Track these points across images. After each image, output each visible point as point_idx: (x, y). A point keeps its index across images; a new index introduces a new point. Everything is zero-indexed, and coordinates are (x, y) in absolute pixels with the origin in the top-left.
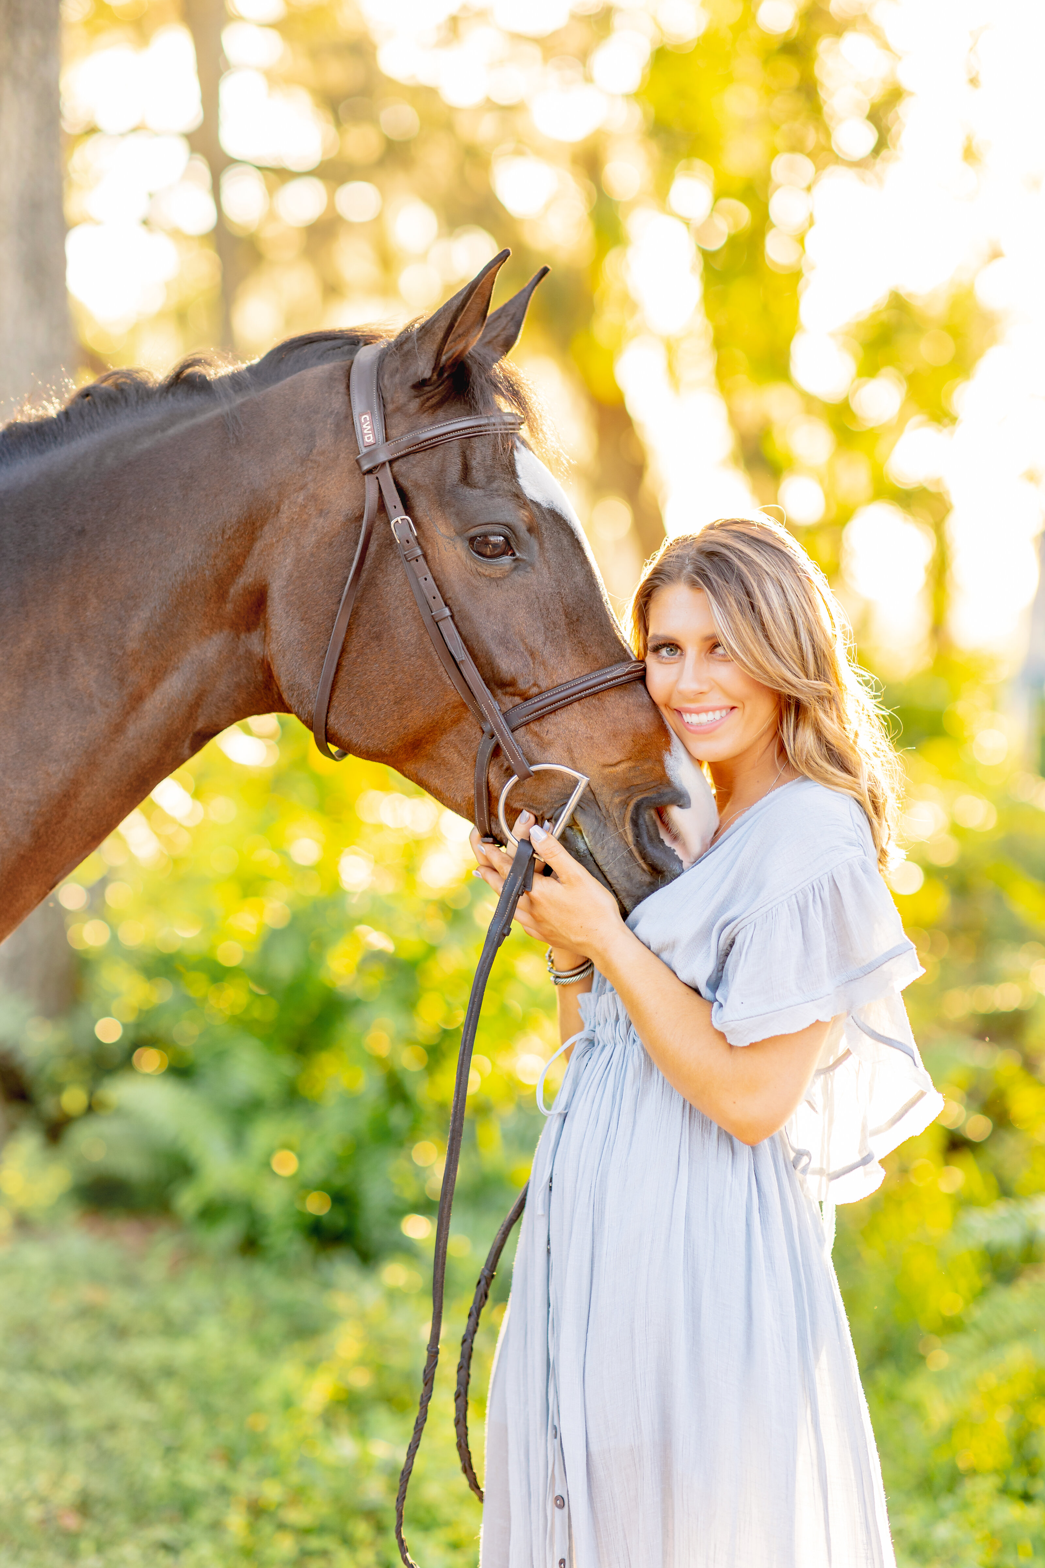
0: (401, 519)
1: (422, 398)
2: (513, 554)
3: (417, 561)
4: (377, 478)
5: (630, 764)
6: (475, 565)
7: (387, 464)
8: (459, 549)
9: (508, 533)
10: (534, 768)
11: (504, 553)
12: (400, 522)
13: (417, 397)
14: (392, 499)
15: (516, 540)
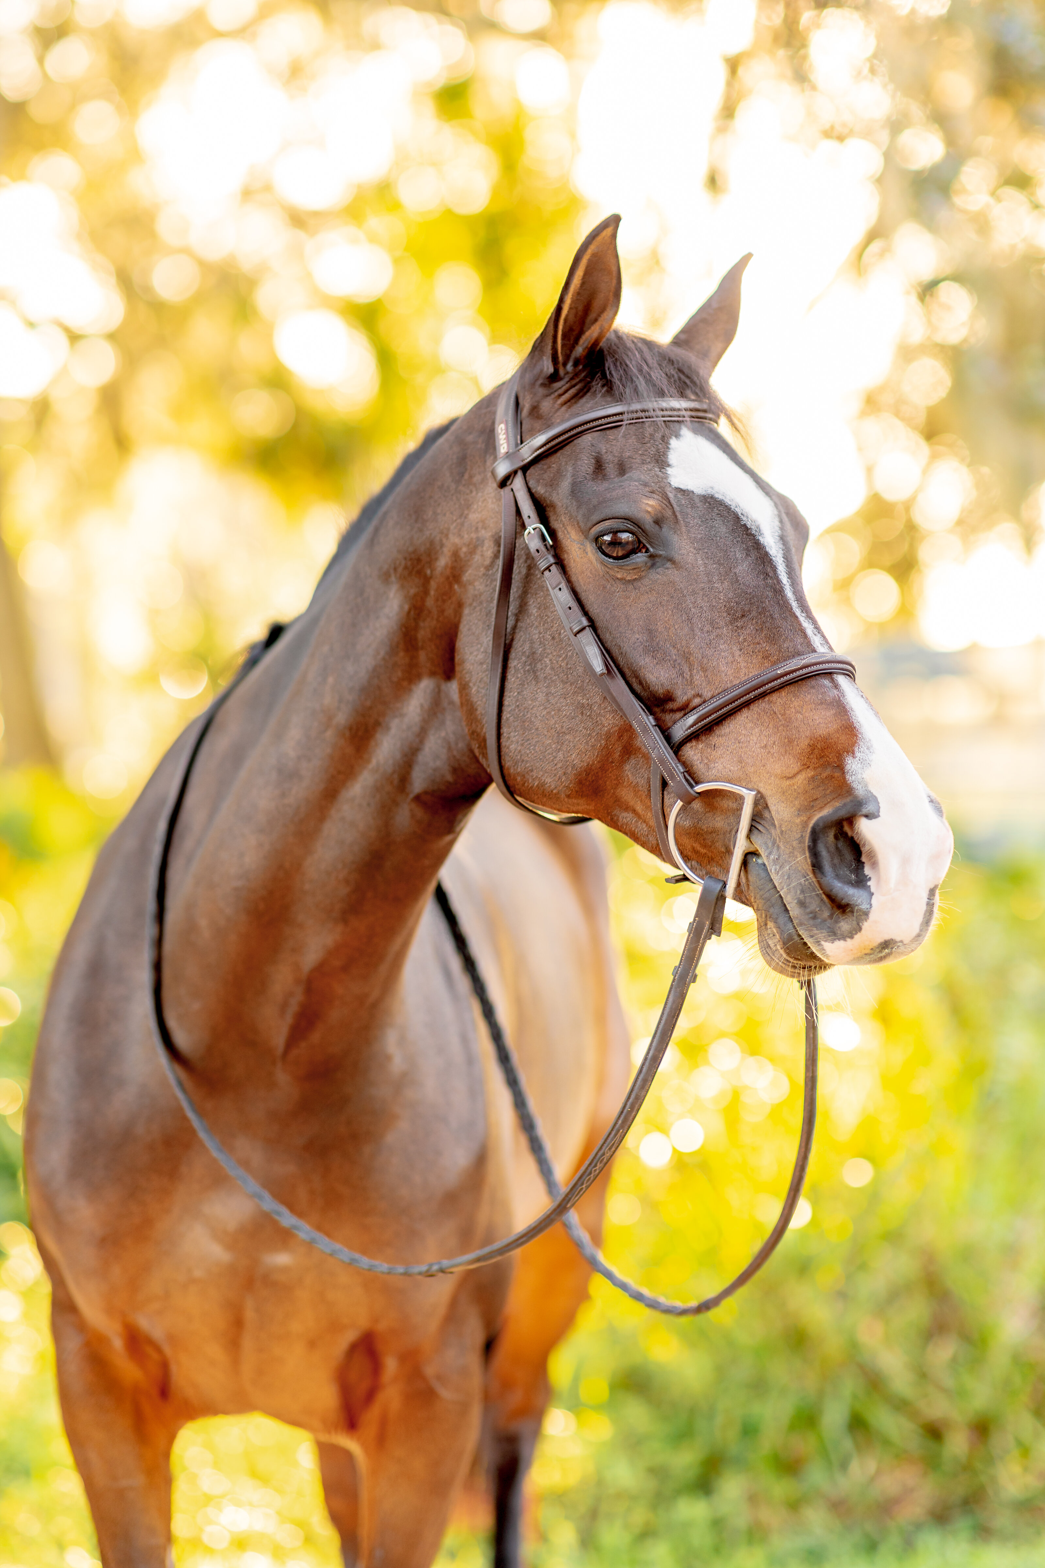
0: (534, 529)
1: (553, 396)
2: (647, 551)
3: (550, 571)
4: (512, 490)
5: (810, 773)
6: (606, 569)
7: (520, 473)
8: (590, 554)
9: (634, 529)
10: (699, 788)
11: (634, 551)
12: (532, 532)
13: (547, 396)
14: (527, 509)
15: (644, 534)
